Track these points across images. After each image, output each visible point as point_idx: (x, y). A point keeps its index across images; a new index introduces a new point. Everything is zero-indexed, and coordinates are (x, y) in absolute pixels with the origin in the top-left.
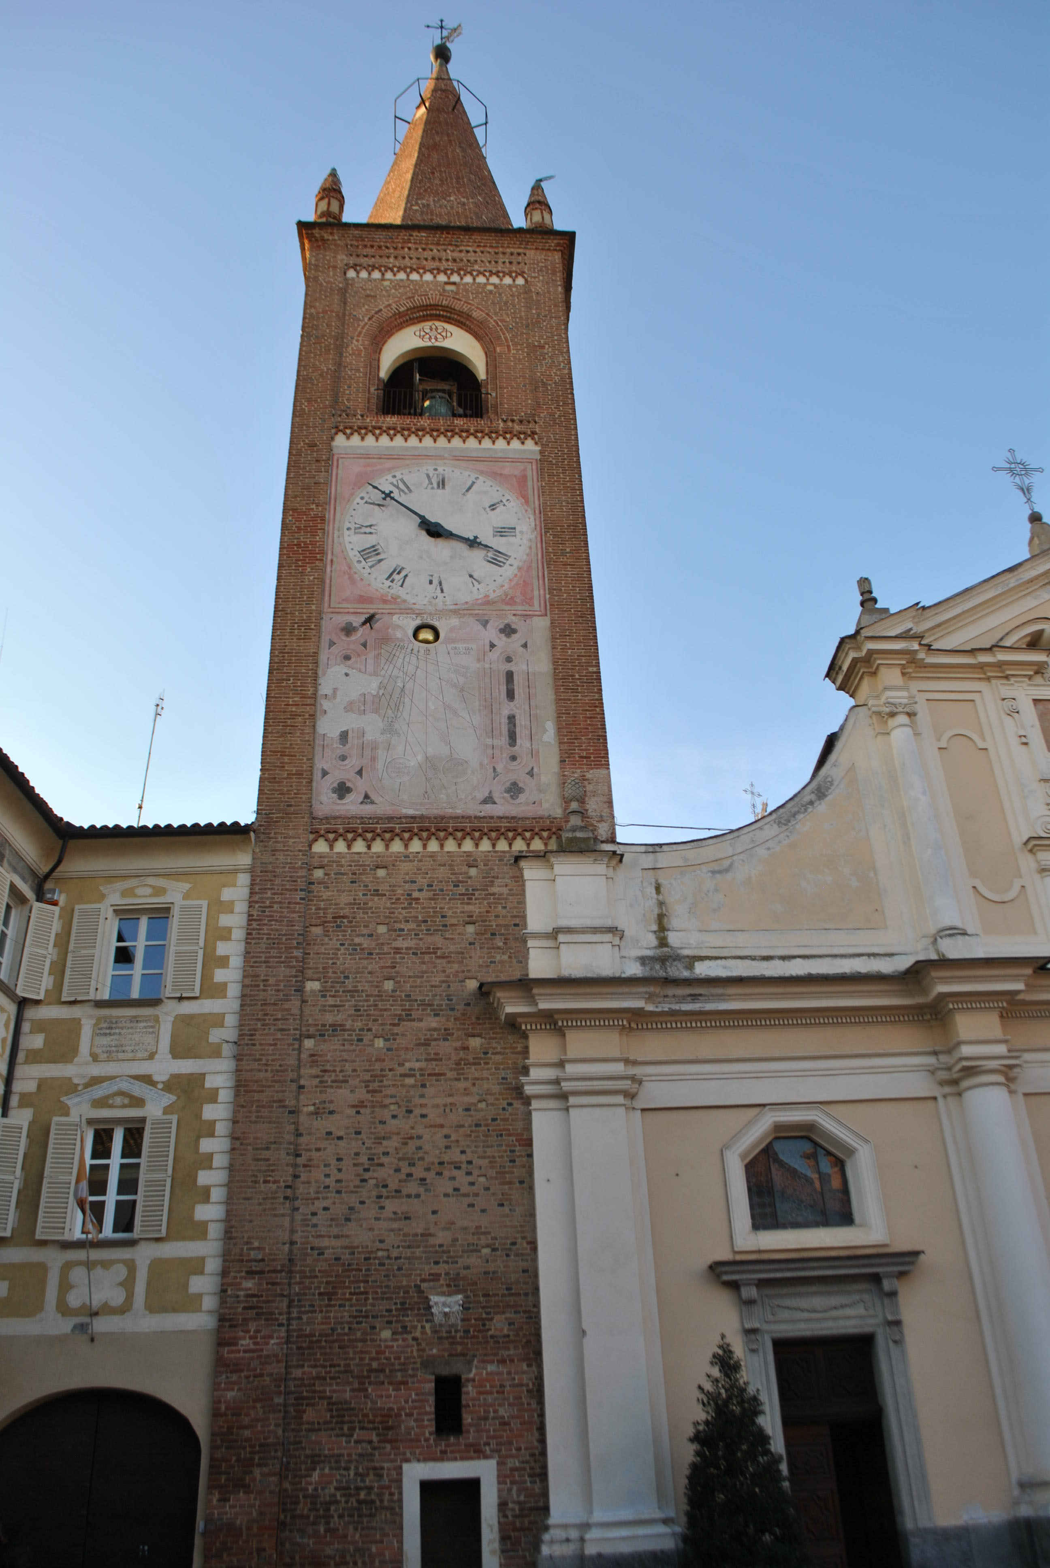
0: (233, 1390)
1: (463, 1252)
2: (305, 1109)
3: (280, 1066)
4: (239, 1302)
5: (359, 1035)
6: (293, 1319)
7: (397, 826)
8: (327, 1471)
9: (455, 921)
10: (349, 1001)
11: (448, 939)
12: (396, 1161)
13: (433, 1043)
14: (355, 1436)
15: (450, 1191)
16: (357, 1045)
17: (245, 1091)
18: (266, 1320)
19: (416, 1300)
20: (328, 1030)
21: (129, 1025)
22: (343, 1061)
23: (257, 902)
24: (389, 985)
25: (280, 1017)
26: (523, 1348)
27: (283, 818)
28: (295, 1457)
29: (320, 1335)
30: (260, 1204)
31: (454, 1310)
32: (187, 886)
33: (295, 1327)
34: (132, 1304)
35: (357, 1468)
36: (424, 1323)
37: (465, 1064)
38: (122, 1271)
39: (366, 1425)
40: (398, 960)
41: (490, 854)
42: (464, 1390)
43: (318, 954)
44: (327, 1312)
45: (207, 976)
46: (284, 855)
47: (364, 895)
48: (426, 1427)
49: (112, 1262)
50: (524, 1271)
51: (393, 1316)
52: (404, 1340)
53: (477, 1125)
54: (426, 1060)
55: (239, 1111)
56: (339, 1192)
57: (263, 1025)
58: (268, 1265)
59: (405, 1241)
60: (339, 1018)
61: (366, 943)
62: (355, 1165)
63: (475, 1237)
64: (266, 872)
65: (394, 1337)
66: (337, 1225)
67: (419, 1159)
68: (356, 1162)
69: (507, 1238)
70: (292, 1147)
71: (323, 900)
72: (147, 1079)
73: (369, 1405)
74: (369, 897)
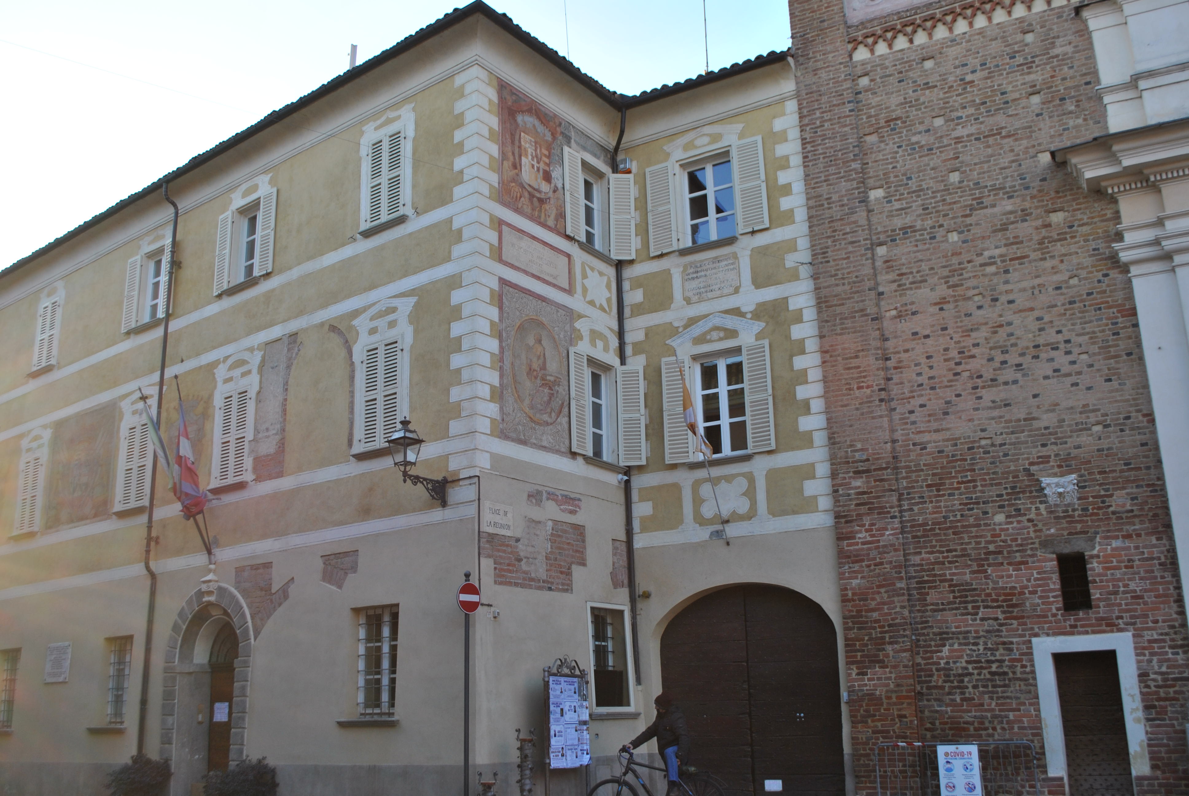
0: (856, 578)
1: (1071, 431)
2: (888, 314)
3: (857, 277)
4: (851, 500)
5: (931, 233)
6: (905, 511)
7: (937, 11)
8: (956, 646)
9: (1016, 95)
10: (916, 201)
11: (1011, 116)
12: (988, 351)
13: (1011, 227)
14: (980, 614)
15: (1050, 373)
16: (931, 244)
17: (826, 307)
18: (879, 513)
19: (1027, 483)
20: (899, 234)
21: (711, 266)
22: (918, 261)
23: (807, 125)
24: (955, 177)
25: (848, 230)
26: (1150, 521)
27: (818, 35)
28: (924, 634)
29: (933, 524)
30: (857, 409)
31: (1068, 489)
32: (741, 126)
33: (907, 518)
34: (756, 511)
35: (985, 643)
36: (1038, 505)
37: (1049, 242)
38: (743, 484)
39: (990, 604)
40: (961, 150)
41: (1046, 14)
42: (1089, 566)
43: (876, 161)
44: (937, 501)
45: (773, 205)
46: (826, 72)
47: (914, 91)
48: (1052, 603)
49: (734, 476)
50: (1142, 445)
51: (1005, 500)
52: (1019, 522)
53: (1071, 303)
54: (1006, 245)
55: (824, 326)
56: (933, 388)
57: (834, 241)
58: (874, 464)
59: (1008, 428)
60: (908, 220)
61: (923, 139)
62: (946, 360)
63: (1083, 415)
64: (811, 93)
65: (1009, 520)
66: (936, 420)
67: (1012, 345)
68: (946, 357)
69: (1119, 413)
70: (879, 352)
71: (873, 107)
72: (737, 312)
73: (991, 585)
74: (919, 92)
